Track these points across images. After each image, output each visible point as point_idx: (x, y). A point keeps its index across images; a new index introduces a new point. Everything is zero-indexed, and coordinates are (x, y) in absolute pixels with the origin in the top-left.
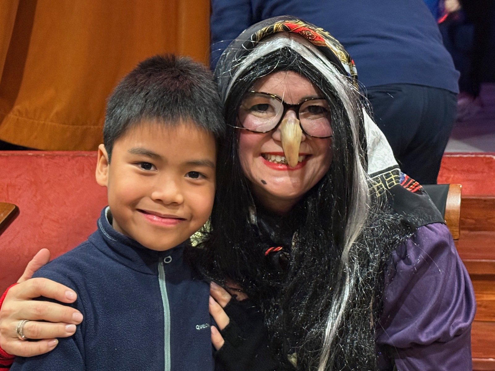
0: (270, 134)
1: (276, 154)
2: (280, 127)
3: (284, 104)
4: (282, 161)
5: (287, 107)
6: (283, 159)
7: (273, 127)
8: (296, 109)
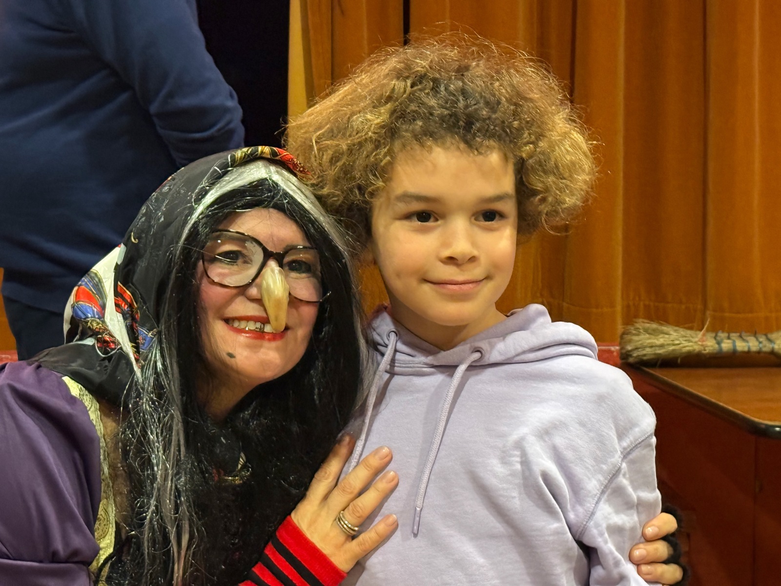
0: (242, 290)
1: (248, 319)
2: (258, 280)
3: (265, 250)
4: (256, 328)
5: (268, 255)
6: (258, 325)
7: (248, 280)
8: (279, 258)
